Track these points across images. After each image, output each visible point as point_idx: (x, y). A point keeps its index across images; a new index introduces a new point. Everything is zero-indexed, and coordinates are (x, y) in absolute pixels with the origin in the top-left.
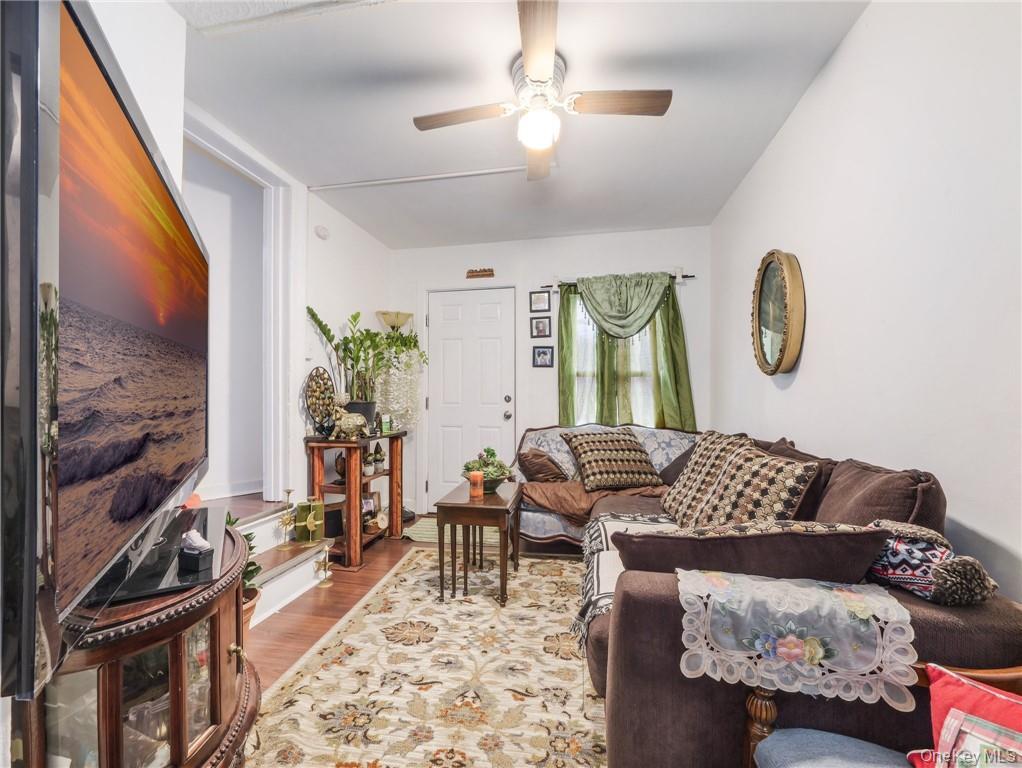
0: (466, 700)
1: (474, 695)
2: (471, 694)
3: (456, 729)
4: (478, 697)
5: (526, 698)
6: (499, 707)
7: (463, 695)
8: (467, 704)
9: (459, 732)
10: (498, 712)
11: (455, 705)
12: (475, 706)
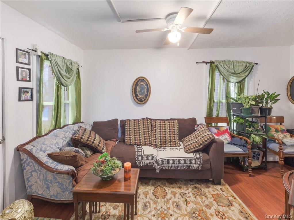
0: (197, 216)
1: (194, 214)
2: (194, 215)
3: (209, 216)
4: (194, 213)
5: (188, 201)
6: (195, 207)
7: (196, 217)
8: (199, 215)
9: (210, 215)
10: (197, 207)
11: (201, 218)
12: (198, 213)
